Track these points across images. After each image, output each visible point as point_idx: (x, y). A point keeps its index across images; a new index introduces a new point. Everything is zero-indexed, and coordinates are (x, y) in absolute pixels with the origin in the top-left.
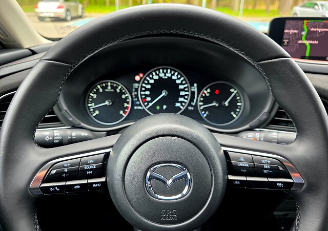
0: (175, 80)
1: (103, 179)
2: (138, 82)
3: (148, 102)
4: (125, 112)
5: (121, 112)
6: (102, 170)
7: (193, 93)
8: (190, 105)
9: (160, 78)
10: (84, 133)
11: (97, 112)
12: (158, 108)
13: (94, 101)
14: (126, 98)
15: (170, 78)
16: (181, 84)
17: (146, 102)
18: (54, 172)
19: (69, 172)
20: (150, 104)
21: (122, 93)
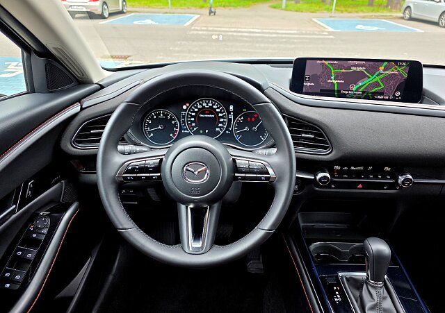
0: (215, 109)
1: (159, 174)
2: (185, 110)
3: (194, 127)
4: (174, 135)
5: (171, 135)
6: (158, 168)
7: (230, 120)
8: (227, 129)
9: (203, 107)
10: (144, 149)
11: (152, 135)
12: (201, 132)
13: (149, 125)
14: (175, 123)
15: (211, 107)
16: (221, 112)
17: (192, 126)
18: (130, 168)
19: (139, 168)
20: (195, 129)
21: (172, 119)
